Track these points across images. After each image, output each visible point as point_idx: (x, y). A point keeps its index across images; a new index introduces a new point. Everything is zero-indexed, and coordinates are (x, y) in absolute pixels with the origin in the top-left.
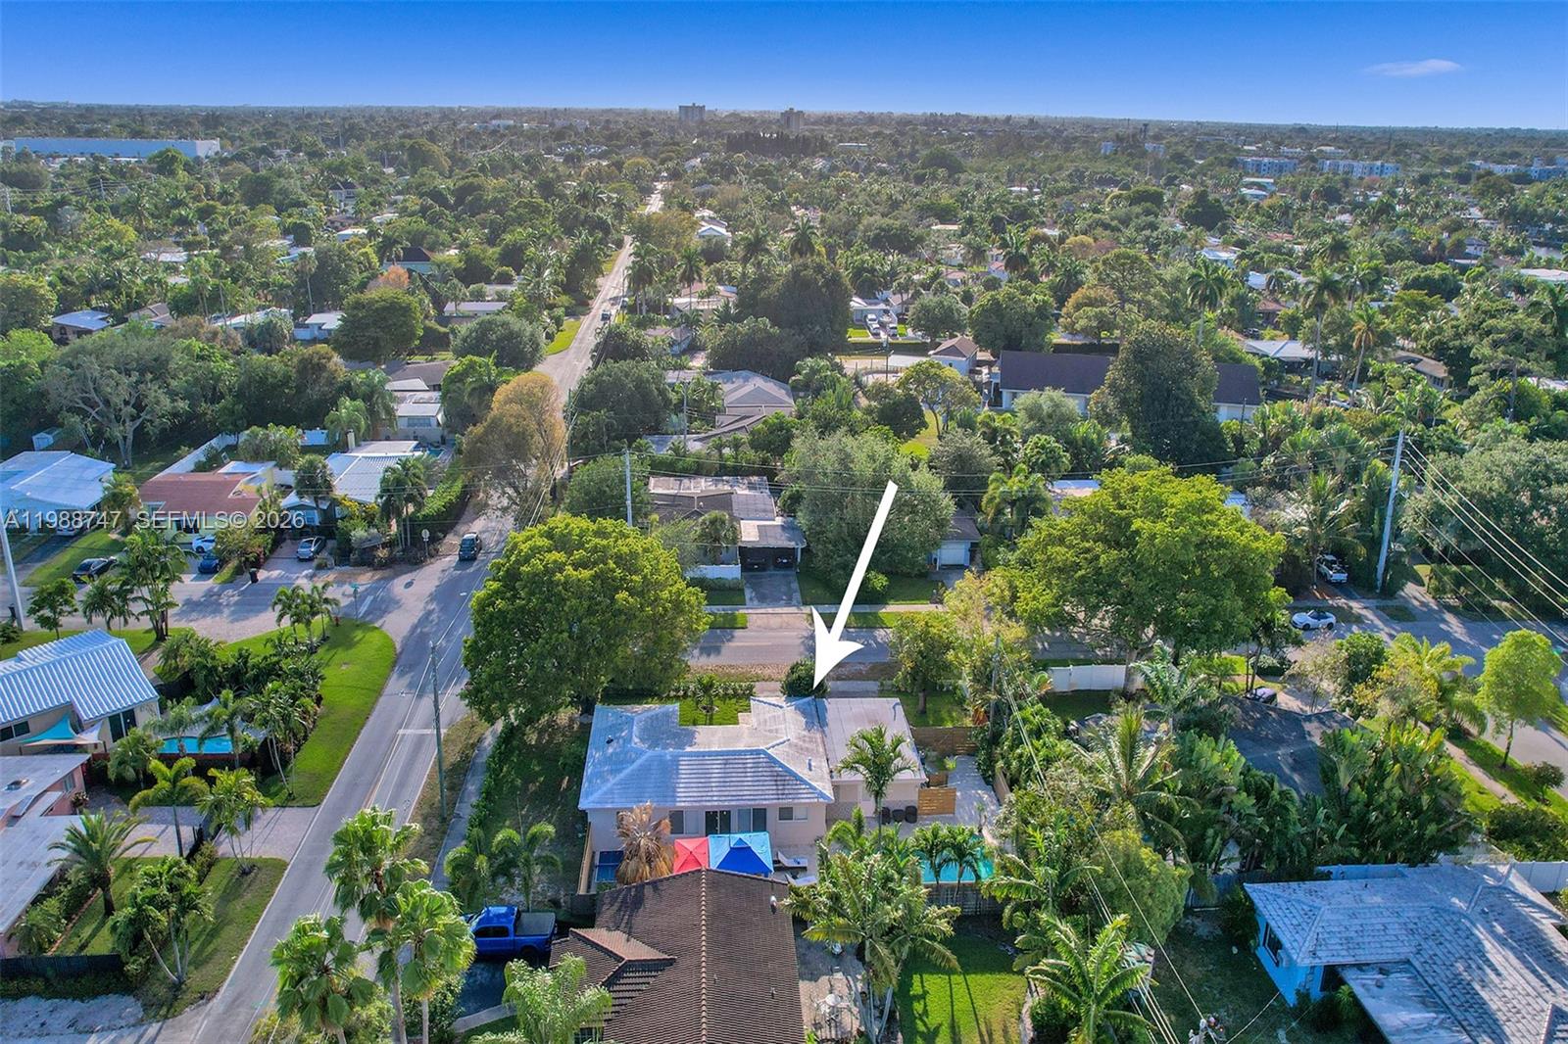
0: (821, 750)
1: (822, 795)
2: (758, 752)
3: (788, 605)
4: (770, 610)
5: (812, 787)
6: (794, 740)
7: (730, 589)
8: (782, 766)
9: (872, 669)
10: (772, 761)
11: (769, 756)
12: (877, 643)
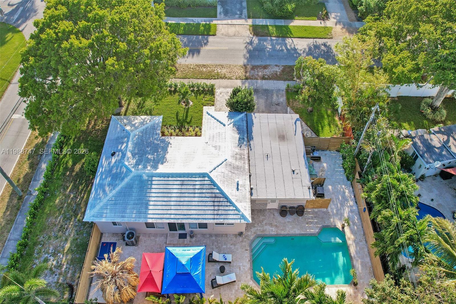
0: (247, 167)
1: (243, 217)
2: (204, 175)
3: (240, 18)
4: (229, 22)
5: (237, 209)
6: (230, 160)
7: (209, 6)
8: (219, 188)
9: (283, 71)
10: (213, 183)
11: (211, 180)
12: (287, 49)
